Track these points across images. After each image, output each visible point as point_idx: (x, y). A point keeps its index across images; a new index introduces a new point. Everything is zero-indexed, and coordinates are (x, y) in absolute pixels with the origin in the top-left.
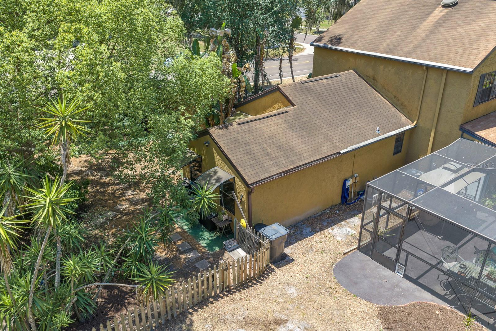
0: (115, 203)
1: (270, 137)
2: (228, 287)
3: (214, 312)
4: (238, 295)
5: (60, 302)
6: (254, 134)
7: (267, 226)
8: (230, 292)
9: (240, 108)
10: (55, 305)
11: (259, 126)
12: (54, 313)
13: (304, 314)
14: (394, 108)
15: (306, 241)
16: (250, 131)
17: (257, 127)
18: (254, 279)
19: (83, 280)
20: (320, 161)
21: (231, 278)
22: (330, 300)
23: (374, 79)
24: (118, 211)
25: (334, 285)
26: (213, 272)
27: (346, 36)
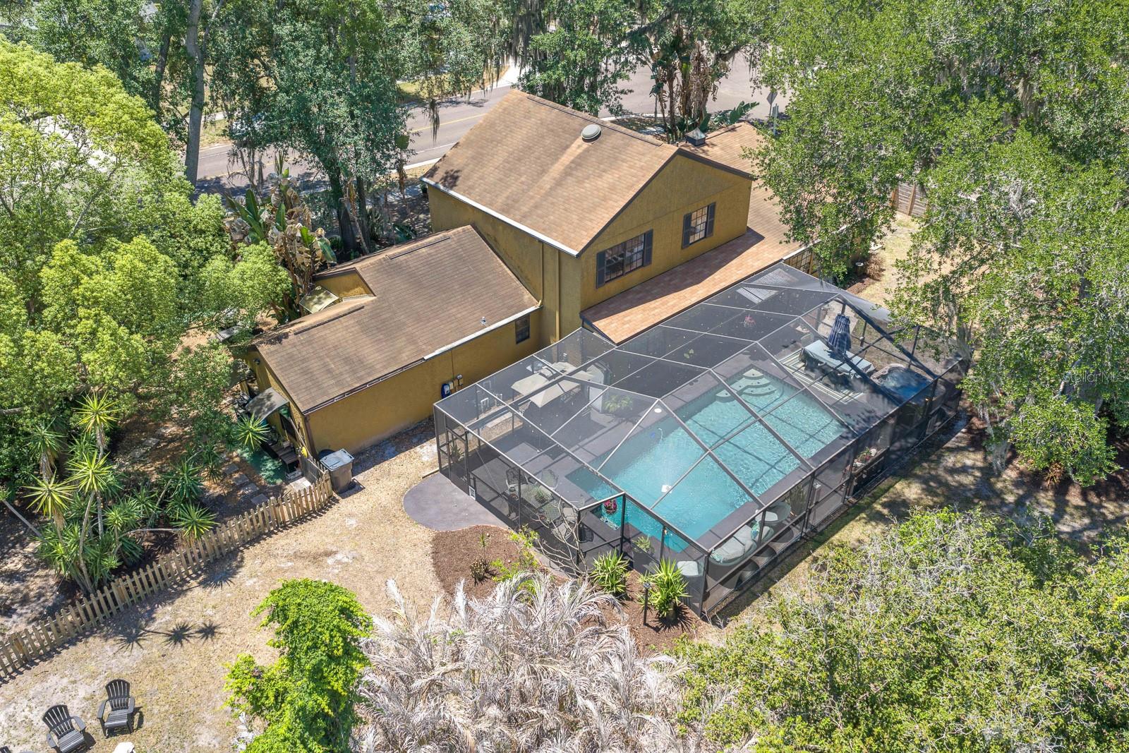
0: (158, 426)
1: (336, 347)
2: (284, 522)
3: (265, 549)
4: (294, 530)
5: (106, 547)
6: (314, 345)
7: (333, 452)
8: (285, 527)
9: (320, 282)
10: (102, 551)
11: (323, 334)
12: (102, 557)
13: (356, 545)
14: (518, 282)
15: (385, 464)
16: (310, 342)
17: (320, 334)
18: (315, 512)
19: (126, 527)
20: (398, 372)
21: (285, 512)
22: (390, 529)
23: (495, 240)
24: (162, 437)
25: (399, 514)
26: (262, 509)
27: (465, 172)
